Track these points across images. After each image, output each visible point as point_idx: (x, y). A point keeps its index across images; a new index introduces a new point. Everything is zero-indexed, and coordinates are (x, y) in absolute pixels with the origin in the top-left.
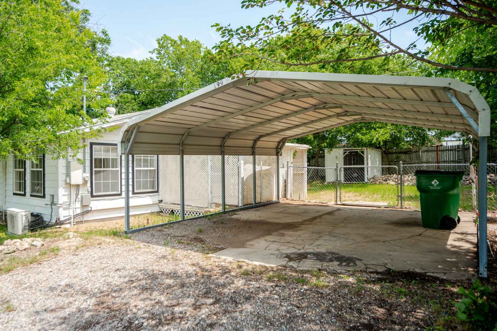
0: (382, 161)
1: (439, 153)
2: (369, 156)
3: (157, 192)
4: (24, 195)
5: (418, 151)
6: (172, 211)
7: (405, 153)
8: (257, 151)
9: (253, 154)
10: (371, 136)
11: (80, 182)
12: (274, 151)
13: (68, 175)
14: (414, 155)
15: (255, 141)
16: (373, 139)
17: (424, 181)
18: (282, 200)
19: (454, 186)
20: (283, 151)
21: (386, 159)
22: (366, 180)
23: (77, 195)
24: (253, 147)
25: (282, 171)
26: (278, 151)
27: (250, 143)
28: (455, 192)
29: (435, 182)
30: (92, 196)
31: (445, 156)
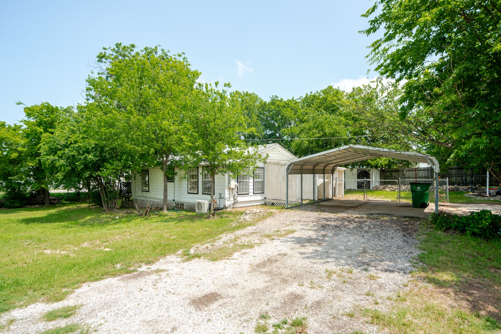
0: (381, 176)
1: (417, 172)
2: (373, 174)
3: (263, 193)
4: (198, 193)
5: (404, 171)
6: (273, 203)
7: (395, 171)
8: (325, 171)
9: (324, 173)
10: (377, 162)
11: (234, 187)
12: (331, 172)
13: (229, 183)
14: (401, 173)
15: (325, 167)
16: (378, 164)
17: (414, 187)
18: (334, 198)
19: (427, 189)
20: (335, 172)
21: (383, 175)
22: (371, 188)
23: (232, 193)
24: (324, 170)
25: (334, 182)
26: (333, 171)
27: (322, 168)
28: (427, 192)
29: (419, 188)
30: (238, 195)
31: (421, 174)
